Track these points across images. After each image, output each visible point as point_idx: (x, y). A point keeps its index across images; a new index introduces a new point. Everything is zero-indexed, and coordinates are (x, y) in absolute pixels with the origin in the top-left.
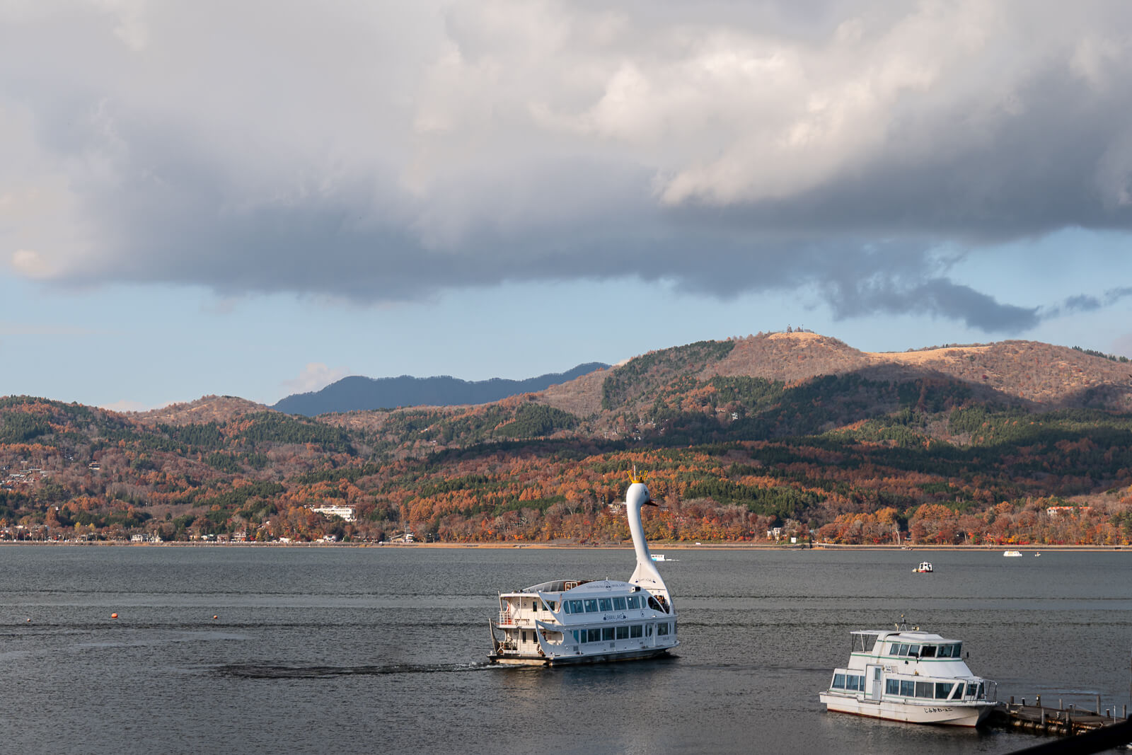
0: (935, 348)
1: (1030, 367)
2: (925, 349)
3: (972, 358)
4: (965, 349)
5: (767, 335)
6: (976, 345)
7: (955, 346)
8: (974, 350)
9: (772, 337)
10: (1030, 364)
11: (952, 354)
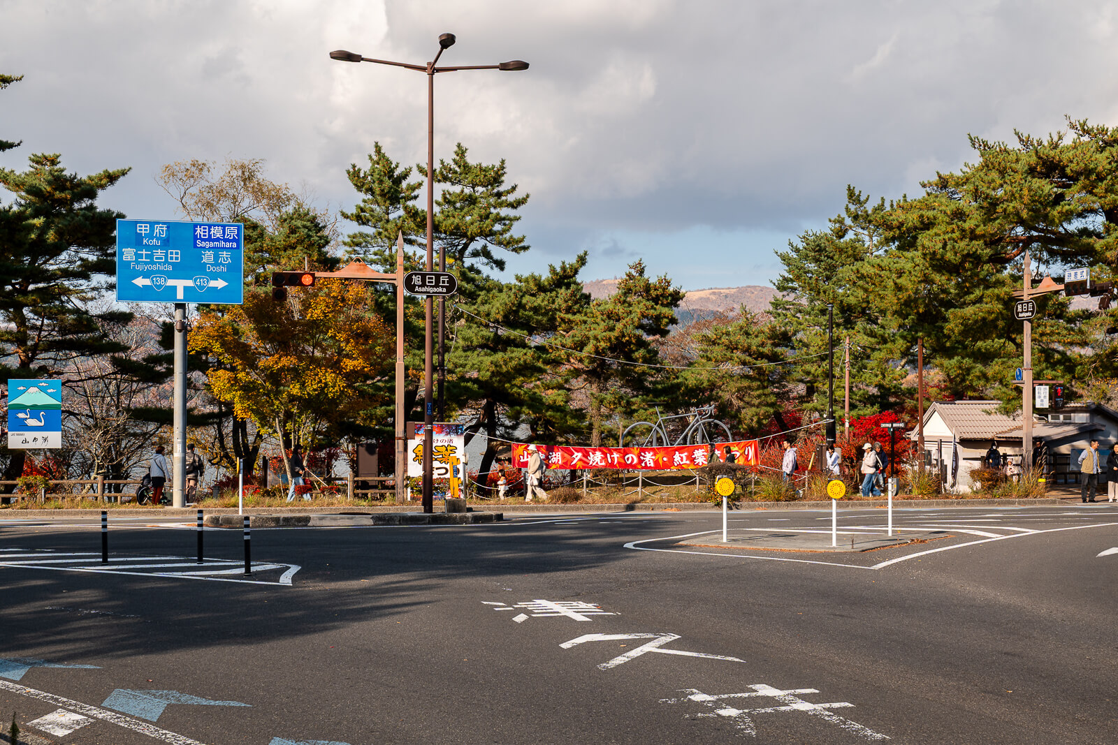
0: (704, 290)
1: (761, 303)
2: (698, 291)
3: (726, 296)
4: (722, 291)
5: (602, 281)
6: (729, 288)
7: (716, 289)
8: (727, 291)
9: (604, 282)
10: (761, 300)
11: (714, 293)
